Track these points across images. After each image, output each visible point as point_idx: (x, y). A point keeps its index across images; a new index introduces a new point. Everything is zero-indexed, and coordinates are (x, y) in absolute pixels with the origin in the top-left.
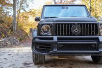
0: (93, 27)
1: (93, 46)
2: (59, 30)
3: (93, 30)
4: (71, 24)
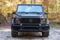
0: (38, 20)
1: (37, 28)
2: (23, 21)
3: (38, 21)
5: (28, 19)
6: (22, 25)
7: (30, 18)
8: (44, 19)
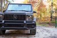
4: (12, 15)
5: (12, 16)
6: (5, 22)
7: (14, 15)
8: (31, 16)
